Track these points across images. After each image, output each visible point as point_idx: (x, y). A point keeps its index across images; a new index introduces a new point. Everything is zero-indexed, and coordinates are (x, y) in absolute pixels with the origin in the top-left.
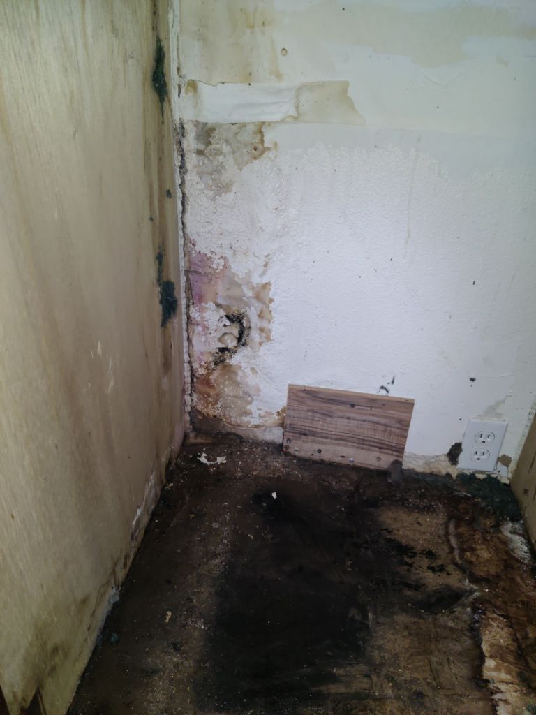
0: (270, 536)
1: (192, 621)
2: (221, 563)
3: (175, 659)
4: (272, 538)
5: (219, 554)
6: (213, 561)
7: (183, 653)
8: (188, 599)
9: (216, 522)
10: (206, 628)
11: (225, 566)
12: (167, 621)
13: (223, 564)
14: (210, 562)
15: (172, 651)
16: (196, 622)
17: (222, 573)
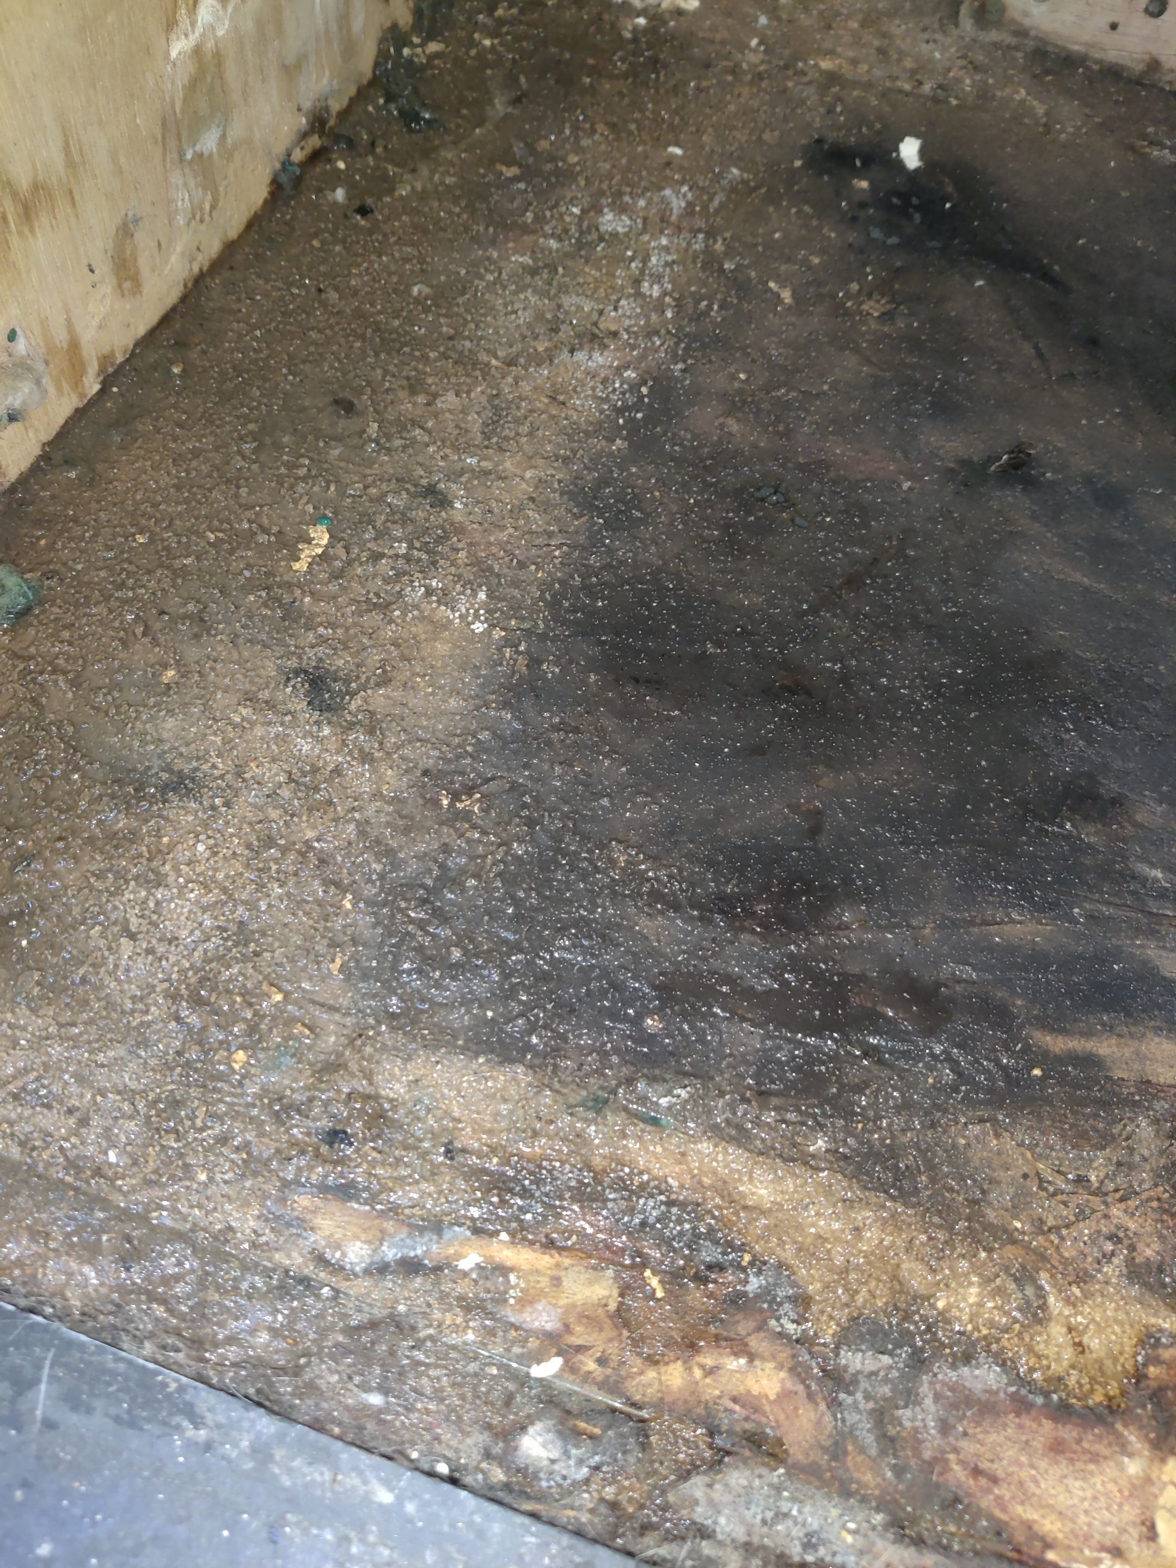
0: (874, 307)
1: (429, 592)
2: (619, 371)
3: (305, 746)
4: (887, 317)
5: (615, 334)
6: (580, 356)
7: (351, 726)
8: (431, 490)
9: (622, 209)
10: (498, 634)
11: (634, 387)
12: (301, 566)
13: (630, 374)
14: (565, 355)
15: (300, 705)
16: (445, 598)
17: (619, 411)
